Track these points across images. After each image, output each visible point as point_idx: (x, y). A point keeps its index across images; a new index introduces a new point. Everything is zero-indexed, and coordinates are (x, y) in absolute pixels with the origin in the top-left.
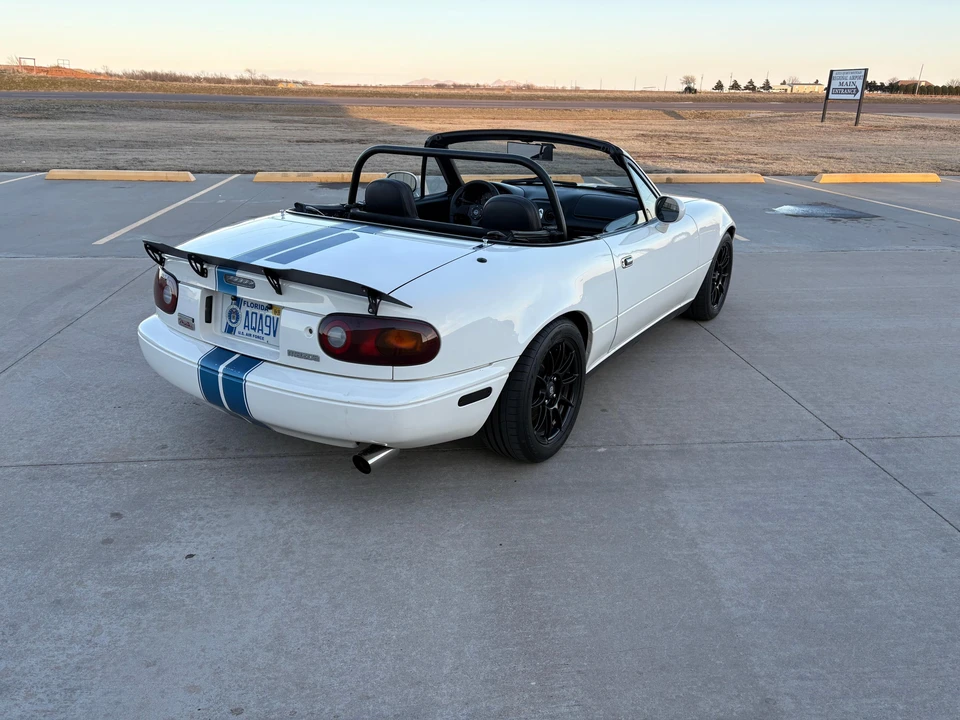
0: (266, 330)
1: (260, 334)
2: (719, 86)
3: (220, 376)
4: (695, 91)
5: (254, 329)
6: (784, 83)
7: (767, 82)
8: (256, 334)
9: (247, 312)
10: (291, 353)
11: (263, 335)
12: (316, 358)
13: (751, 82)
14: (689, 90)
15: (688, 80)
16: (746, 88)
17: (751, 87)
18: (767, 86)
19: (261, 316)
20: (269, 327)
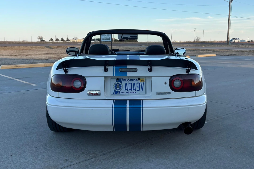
0: (138, 89)
1: (134, 91)
2: (52, 40)
3: (128, 109)
4: (45, 41)
5: (131, 90)
6: (73, 39)
7: (68, 38)
8: (132, 91)
9: (126, 84)
10: (158, 94)
11: (136, 91)
12: (169, 93)
13: (62, 38)
14: (42, 40)
15: (40, 38)
16: (61, 40)
17: (62, 40)
18: (68, 40)
19: (134, 84)
20: (139, 87)
